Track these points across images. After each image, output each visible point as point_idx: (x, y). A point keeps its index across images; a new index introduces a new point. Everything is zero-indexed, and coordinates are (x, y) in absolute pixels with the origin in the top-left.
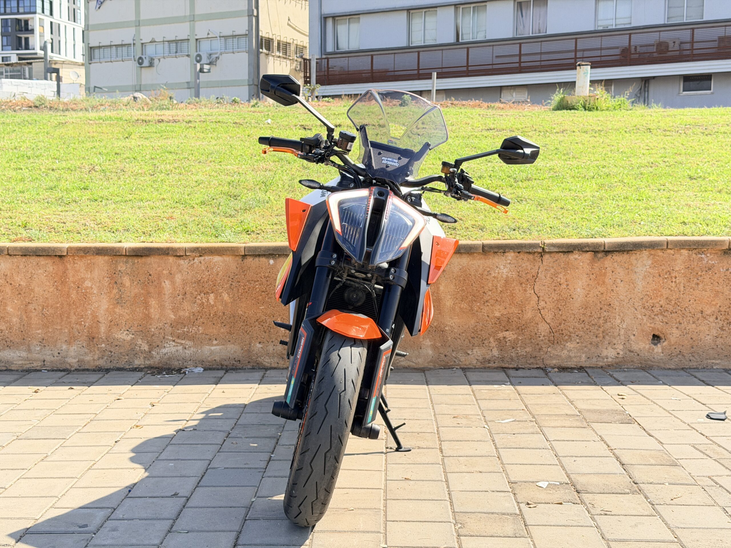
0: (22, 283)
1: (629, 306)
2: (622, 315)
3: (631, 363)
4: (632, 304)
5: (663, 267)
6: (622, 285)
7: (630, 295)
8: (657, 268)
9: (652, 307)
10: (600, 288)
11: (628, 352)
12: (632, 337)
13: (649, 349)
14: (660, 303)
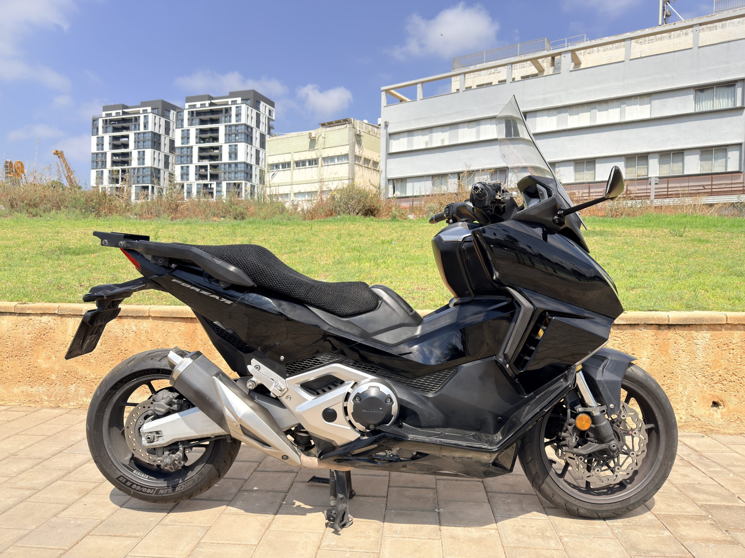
0: (159, 340)
1: (692, 375)
2: (684, 382)
3: (693, 427)
4: (693, 373)
5: (721, 340)
6: (684, 355)
7: (691, 365)
8: (715, 341)
9: (712, 376)
10: (663, 358)
11: (690, 417)
12: (694, 403)
13: (710, 414)
14: (719, 372)
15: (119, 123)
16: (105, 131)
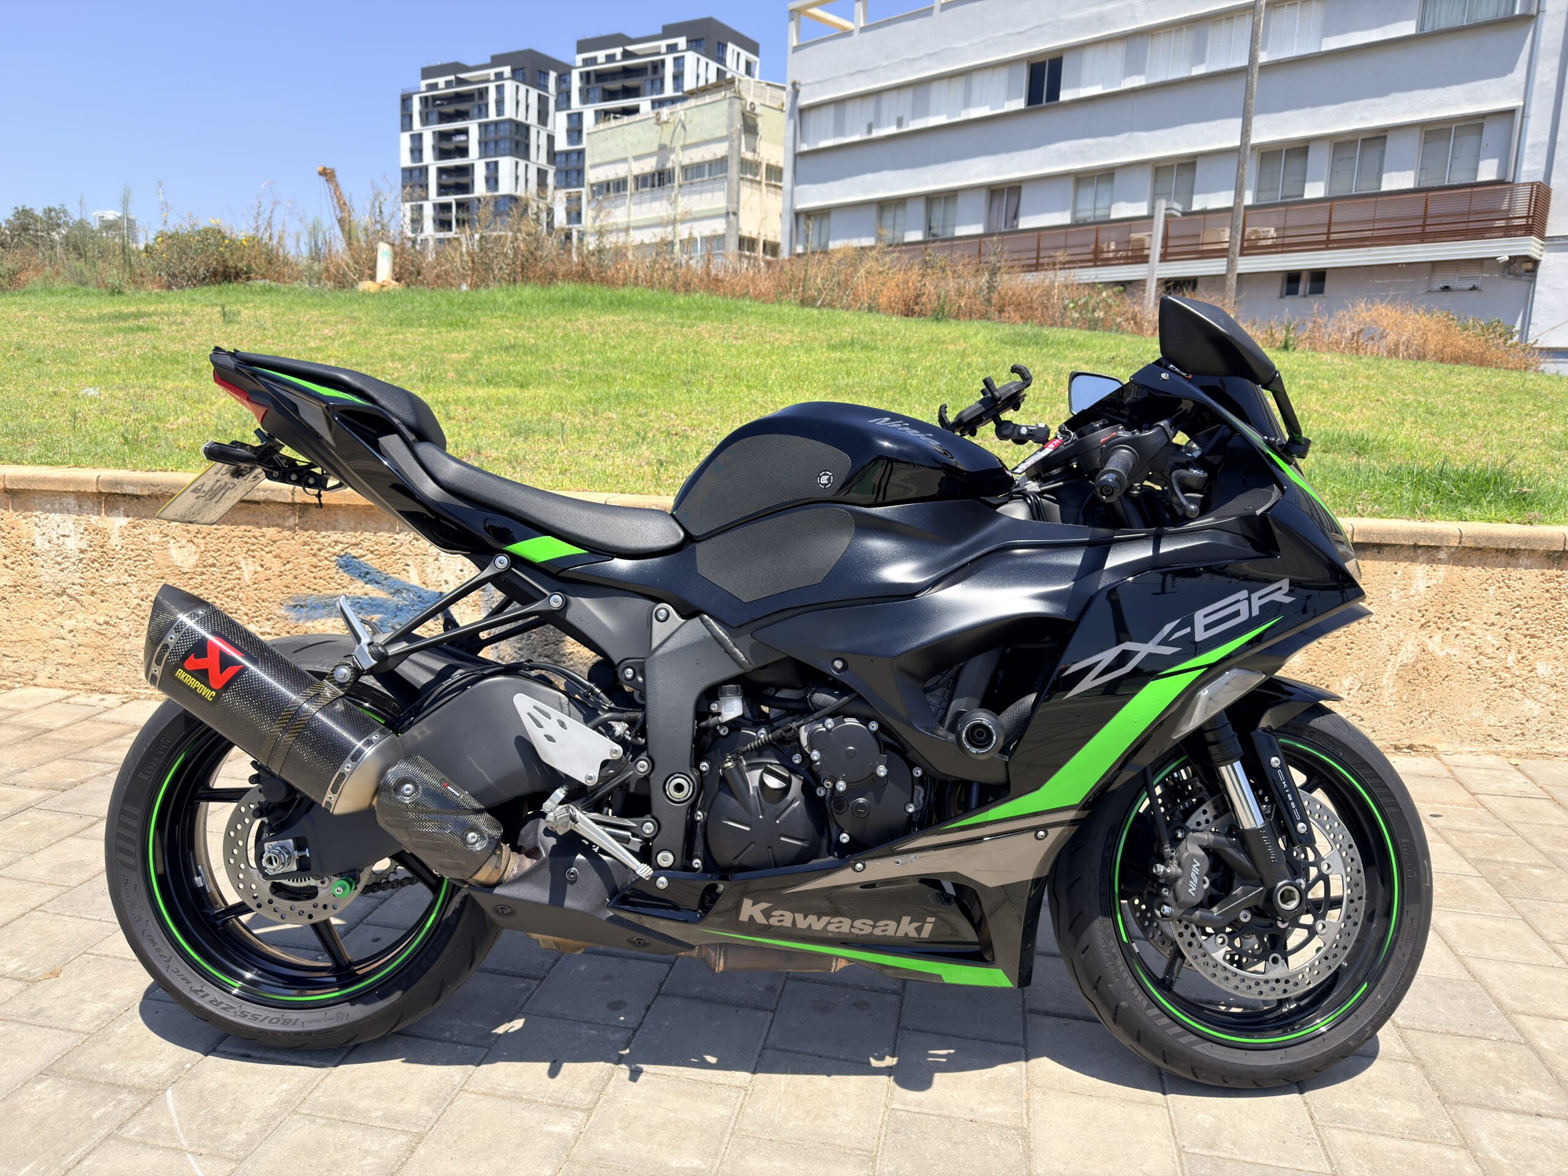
15: (449, 104)
16: (425, 120)
